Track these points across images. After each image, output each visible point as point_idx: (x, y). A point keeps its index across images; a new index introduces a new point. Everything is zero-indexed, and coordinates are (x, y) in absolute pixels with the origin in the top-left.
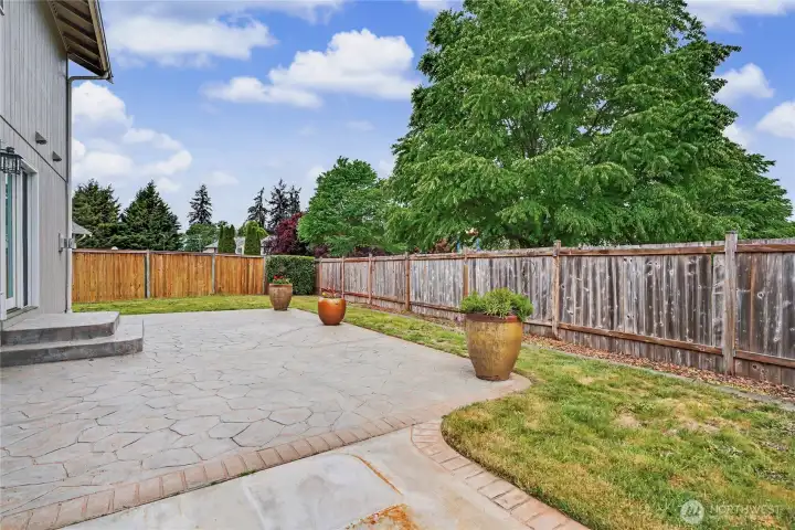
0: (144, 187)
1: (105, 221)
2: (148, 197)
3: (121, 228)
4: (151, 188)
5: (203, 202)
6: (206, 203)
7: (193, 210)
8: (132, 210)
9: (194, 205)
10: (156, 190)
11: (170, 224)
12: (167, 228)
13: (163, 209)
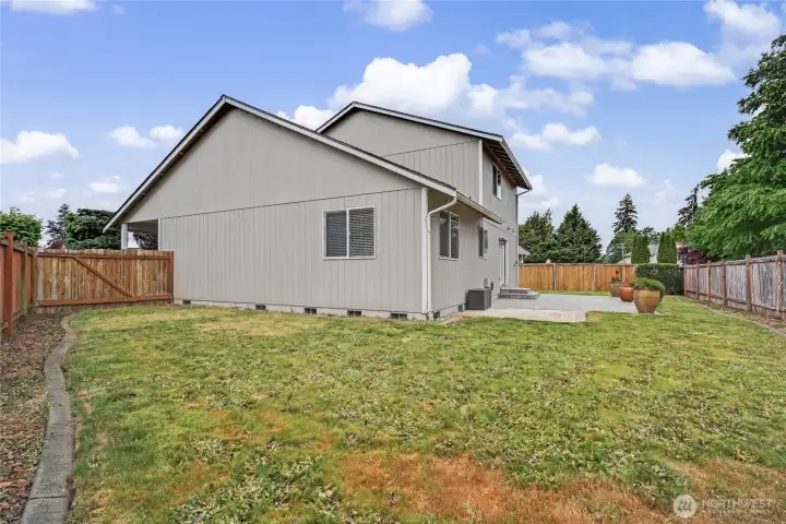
0: (570, 209)
1: (544, 240)
2: (573, 218)
3: (554, 245)
4: (575, 209)
5: (627, 212)
6: (631, 211)
7: (618, 220)
8: (562, 231)
9: (618, 216)
10: (579, 211)
11: (590, 238)
12: (588, 242)
13: (585, 226)
